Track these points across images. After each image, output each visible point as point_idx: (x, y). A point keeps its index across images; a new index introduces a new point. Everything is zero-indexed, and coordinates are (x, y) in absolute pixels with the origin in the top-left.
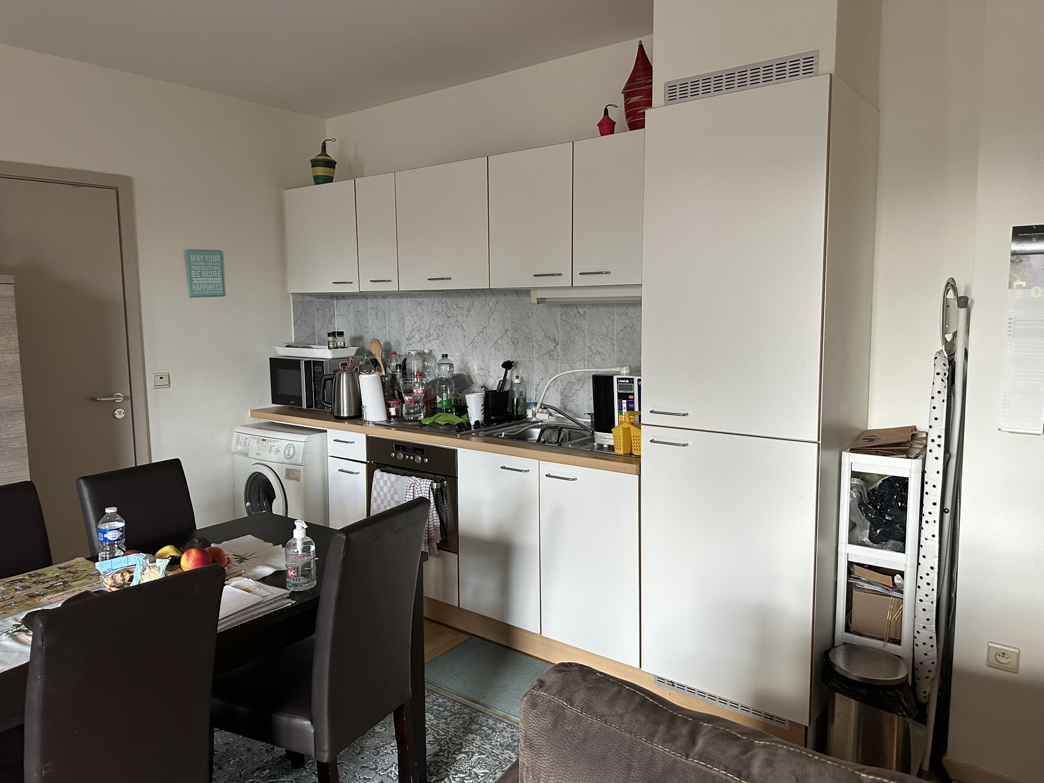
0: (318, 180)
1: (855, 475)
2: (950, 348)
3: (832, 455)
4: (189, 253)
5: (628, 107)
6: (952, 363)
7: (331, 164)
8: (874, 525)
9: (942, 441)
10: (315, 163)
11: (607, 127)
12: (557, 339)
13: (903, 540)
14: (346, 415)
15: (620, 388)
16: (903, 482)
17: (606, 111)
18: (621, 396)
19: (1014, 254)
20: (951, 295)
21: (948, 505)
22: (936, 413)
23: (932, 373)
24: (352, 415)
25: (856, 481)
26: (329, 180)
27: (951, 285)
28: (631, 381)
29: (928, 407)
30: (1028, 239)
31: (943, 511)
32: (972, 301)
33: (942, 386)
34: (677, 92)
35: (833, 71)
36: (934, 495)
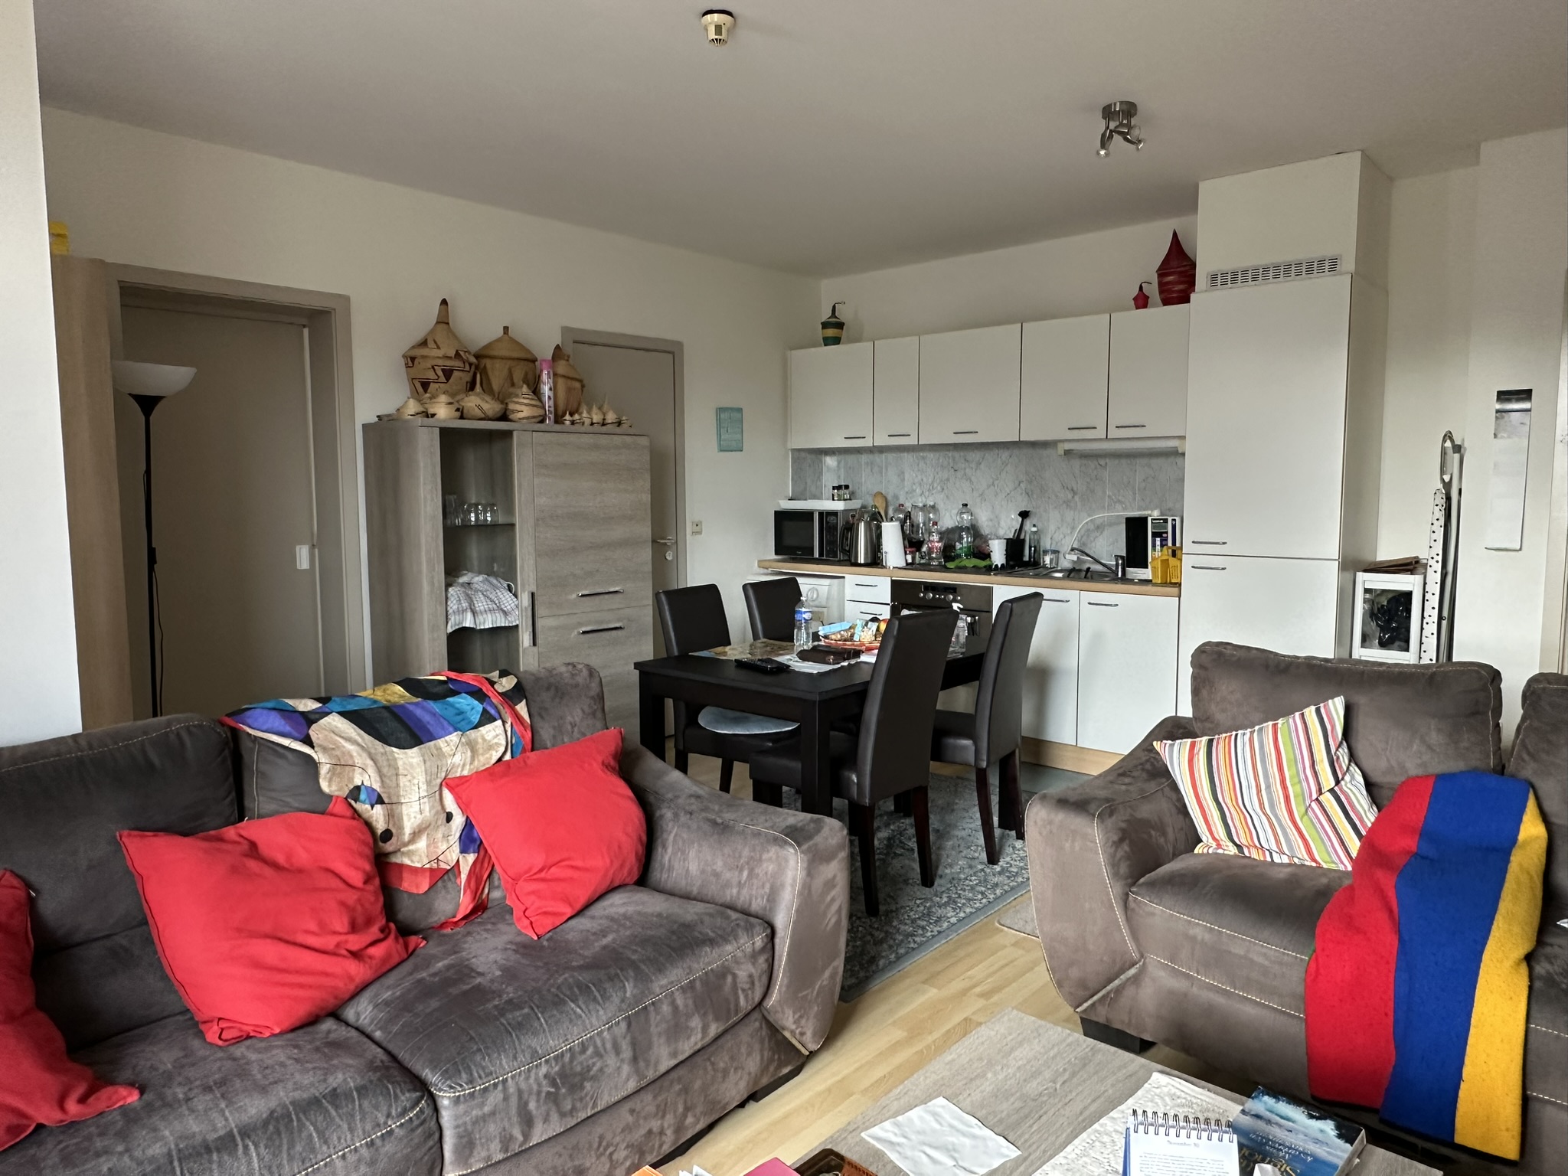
0: (829, 341)
1: (1367, 591)
2: (1447, 486)
3: (1348, 575)
4: (720, 410)
5: (1161, 285)
6: (1448, 499)
7: (840, 325)
8: (1383, 629)
9: (1440, 558)
10: (825, 325)
11: (1141, 301)
12: (1075, 489)
13: (1407, 641)
14: (862, 562)
15: (1153, 528)
16: (1407, 596)
17: (1141, 288)
18: (1155, 535)
19: (1498, 411)
20: (1448, 444)
21: (1445, 613)
22: (1434, 536)
23: (1432, 503)
24: (869, 561)
25: (1368, 596)
26: (836, 341)
27: (1449, 436)
28: (1166, 521)
29: (1429, 532)
30: (1509, 400)
31: (1440, 618)
32: (1465, 449)
33: (1440, 514)
34: (1217, 280)
35: (1353, 272)
36: (1433, 601)
